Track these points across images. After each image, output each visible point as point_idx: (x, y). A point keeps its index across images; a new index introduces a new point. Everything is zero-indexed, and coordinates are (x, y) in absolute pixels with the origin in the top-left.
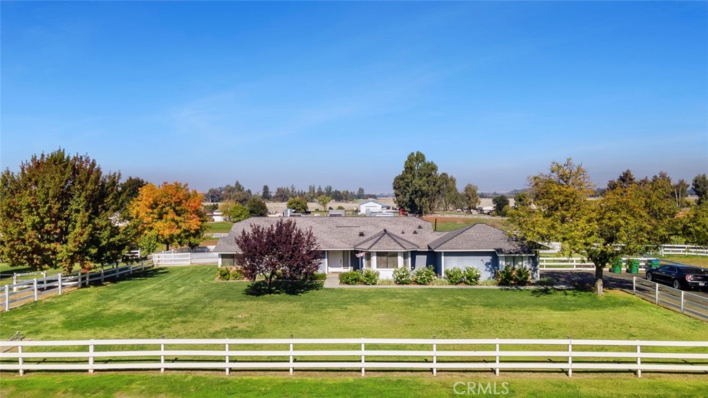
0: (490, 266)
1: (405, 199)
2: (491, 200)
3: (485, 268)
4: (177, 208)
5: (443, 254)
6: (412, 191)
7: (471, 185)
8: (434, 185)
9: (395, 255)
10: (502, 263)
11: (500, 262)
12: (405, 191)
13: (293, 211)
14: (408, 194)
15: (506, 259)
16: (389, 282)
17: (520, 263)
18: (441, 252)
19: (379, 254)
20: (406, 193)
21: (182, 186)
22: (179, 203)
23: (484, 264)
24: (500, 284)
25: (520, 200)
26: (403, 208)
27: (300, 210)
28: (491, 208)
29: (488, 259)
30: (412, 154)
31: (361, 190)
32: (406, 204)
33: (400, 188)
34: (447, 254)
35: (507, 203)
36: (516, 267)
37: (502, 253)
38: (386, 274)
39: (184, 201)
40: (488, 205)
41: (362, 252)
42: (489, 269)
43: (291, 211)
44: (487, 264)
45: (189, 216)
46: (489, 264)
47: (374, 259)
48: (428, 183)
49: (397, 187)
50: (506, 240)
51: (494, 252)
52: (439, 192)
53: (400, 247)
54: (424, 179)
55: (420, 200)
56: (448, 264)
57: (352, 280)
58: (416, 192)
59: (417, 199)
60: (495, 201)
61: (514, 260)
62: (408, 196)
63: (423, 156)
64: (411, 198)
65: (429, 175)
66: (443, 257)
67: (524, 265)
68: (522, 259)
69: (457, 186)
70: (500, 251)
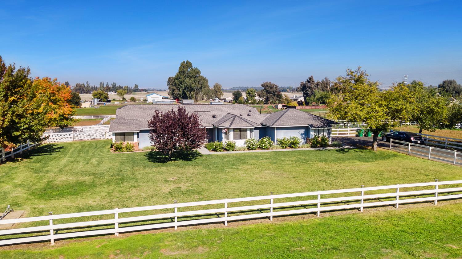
0: (303, 136)
1: (179, 93)
2: (231, 93)
3: (301, 137)
4: (52, 98)
5: (275, 129)
6: (185, 87)
7: (218, 84)
8: (198, 83)
9: (245, 130)
10: (312, 134)
11: (311, 133)
12: (180, 87)
13: (99, 100)
14: (181, 89)
15: (315, 131)
16: (244, 149)
17: (322, 133)
18: (274, 128)
19: (234, 130)
20: (180, 89)
21: (52, 81)
22: (54, 94)
23: (300, 135)
24: (312, 147)
25: (249, 94)
26: (178, 98)
27: (103, 99)
28: (231, 99)
29: (302, 131)
30: (184, 62)
31: (136, 86)
32: (180, 95)
33: (175, 85)
34: (278, 129)
35: (241, 95)
36: (320, 135)
37: (314, 127)
38: (240, 143)
39: (57, 93)
40: (229, 97)
41: (225, 129)
42: (303, 138)
43: (97, 100)
44: (302, 134)
45: (62, 104)
46: (303, 134)
47: (232, 134)
48: (194, 82)
49: (173, 84)
50: (312, 119)
51: (308, 126)
52: (201, 88)
53: (250, 125)
54: (193, 79)
55: (190, 93)
56: (279, 135)
57: (220, 148)
58: (188, 88)
59: (188, 92)
60: (234, 94)
61: (319, 131)
62: (181, 90)
63: (191, 64)
64: (183, 92)
65: (195, 77)
66: (276, 131)
67: (324, 135)
68: (323, 130)
69: (209, 84)
70: (312, 126)
